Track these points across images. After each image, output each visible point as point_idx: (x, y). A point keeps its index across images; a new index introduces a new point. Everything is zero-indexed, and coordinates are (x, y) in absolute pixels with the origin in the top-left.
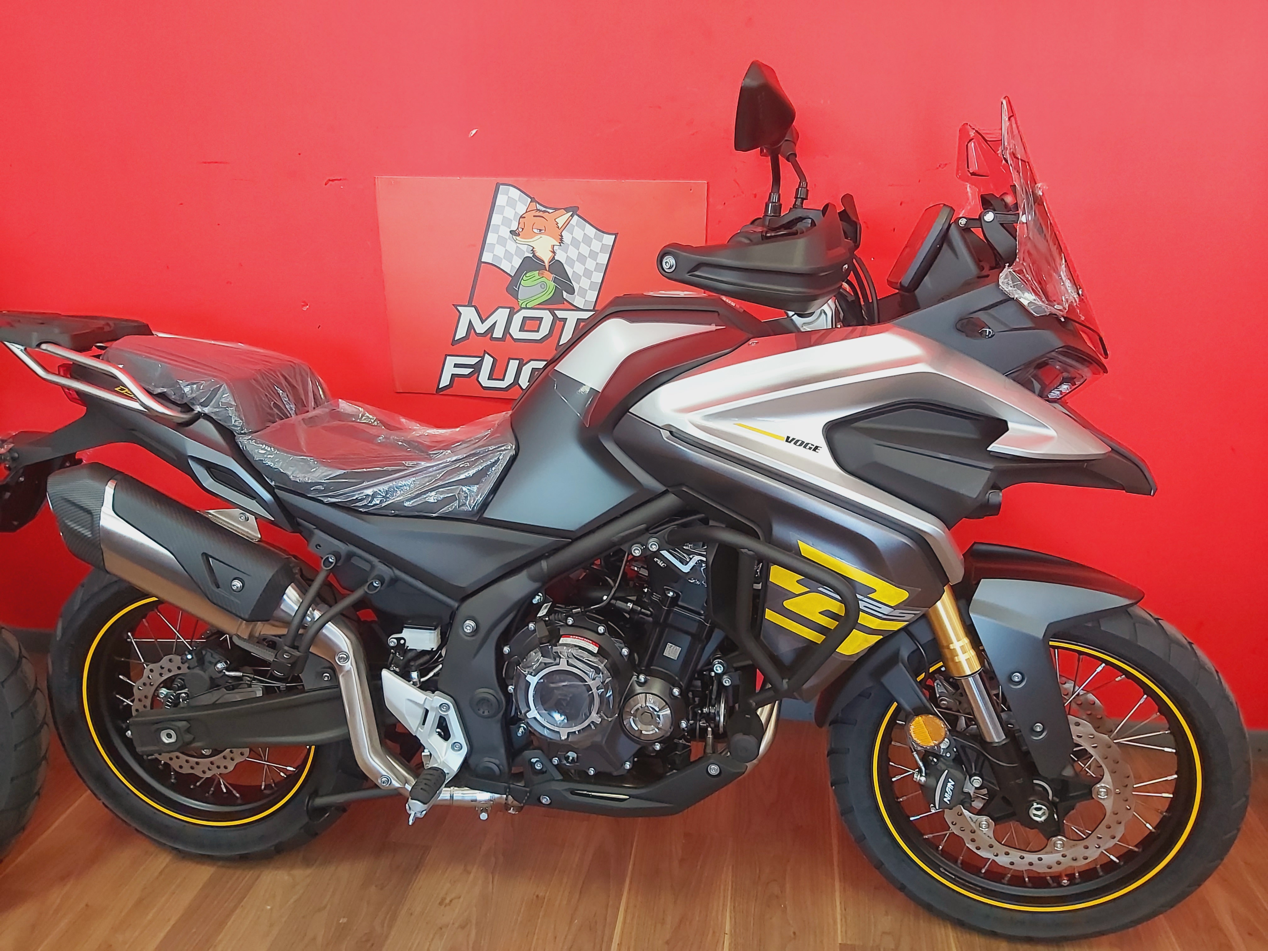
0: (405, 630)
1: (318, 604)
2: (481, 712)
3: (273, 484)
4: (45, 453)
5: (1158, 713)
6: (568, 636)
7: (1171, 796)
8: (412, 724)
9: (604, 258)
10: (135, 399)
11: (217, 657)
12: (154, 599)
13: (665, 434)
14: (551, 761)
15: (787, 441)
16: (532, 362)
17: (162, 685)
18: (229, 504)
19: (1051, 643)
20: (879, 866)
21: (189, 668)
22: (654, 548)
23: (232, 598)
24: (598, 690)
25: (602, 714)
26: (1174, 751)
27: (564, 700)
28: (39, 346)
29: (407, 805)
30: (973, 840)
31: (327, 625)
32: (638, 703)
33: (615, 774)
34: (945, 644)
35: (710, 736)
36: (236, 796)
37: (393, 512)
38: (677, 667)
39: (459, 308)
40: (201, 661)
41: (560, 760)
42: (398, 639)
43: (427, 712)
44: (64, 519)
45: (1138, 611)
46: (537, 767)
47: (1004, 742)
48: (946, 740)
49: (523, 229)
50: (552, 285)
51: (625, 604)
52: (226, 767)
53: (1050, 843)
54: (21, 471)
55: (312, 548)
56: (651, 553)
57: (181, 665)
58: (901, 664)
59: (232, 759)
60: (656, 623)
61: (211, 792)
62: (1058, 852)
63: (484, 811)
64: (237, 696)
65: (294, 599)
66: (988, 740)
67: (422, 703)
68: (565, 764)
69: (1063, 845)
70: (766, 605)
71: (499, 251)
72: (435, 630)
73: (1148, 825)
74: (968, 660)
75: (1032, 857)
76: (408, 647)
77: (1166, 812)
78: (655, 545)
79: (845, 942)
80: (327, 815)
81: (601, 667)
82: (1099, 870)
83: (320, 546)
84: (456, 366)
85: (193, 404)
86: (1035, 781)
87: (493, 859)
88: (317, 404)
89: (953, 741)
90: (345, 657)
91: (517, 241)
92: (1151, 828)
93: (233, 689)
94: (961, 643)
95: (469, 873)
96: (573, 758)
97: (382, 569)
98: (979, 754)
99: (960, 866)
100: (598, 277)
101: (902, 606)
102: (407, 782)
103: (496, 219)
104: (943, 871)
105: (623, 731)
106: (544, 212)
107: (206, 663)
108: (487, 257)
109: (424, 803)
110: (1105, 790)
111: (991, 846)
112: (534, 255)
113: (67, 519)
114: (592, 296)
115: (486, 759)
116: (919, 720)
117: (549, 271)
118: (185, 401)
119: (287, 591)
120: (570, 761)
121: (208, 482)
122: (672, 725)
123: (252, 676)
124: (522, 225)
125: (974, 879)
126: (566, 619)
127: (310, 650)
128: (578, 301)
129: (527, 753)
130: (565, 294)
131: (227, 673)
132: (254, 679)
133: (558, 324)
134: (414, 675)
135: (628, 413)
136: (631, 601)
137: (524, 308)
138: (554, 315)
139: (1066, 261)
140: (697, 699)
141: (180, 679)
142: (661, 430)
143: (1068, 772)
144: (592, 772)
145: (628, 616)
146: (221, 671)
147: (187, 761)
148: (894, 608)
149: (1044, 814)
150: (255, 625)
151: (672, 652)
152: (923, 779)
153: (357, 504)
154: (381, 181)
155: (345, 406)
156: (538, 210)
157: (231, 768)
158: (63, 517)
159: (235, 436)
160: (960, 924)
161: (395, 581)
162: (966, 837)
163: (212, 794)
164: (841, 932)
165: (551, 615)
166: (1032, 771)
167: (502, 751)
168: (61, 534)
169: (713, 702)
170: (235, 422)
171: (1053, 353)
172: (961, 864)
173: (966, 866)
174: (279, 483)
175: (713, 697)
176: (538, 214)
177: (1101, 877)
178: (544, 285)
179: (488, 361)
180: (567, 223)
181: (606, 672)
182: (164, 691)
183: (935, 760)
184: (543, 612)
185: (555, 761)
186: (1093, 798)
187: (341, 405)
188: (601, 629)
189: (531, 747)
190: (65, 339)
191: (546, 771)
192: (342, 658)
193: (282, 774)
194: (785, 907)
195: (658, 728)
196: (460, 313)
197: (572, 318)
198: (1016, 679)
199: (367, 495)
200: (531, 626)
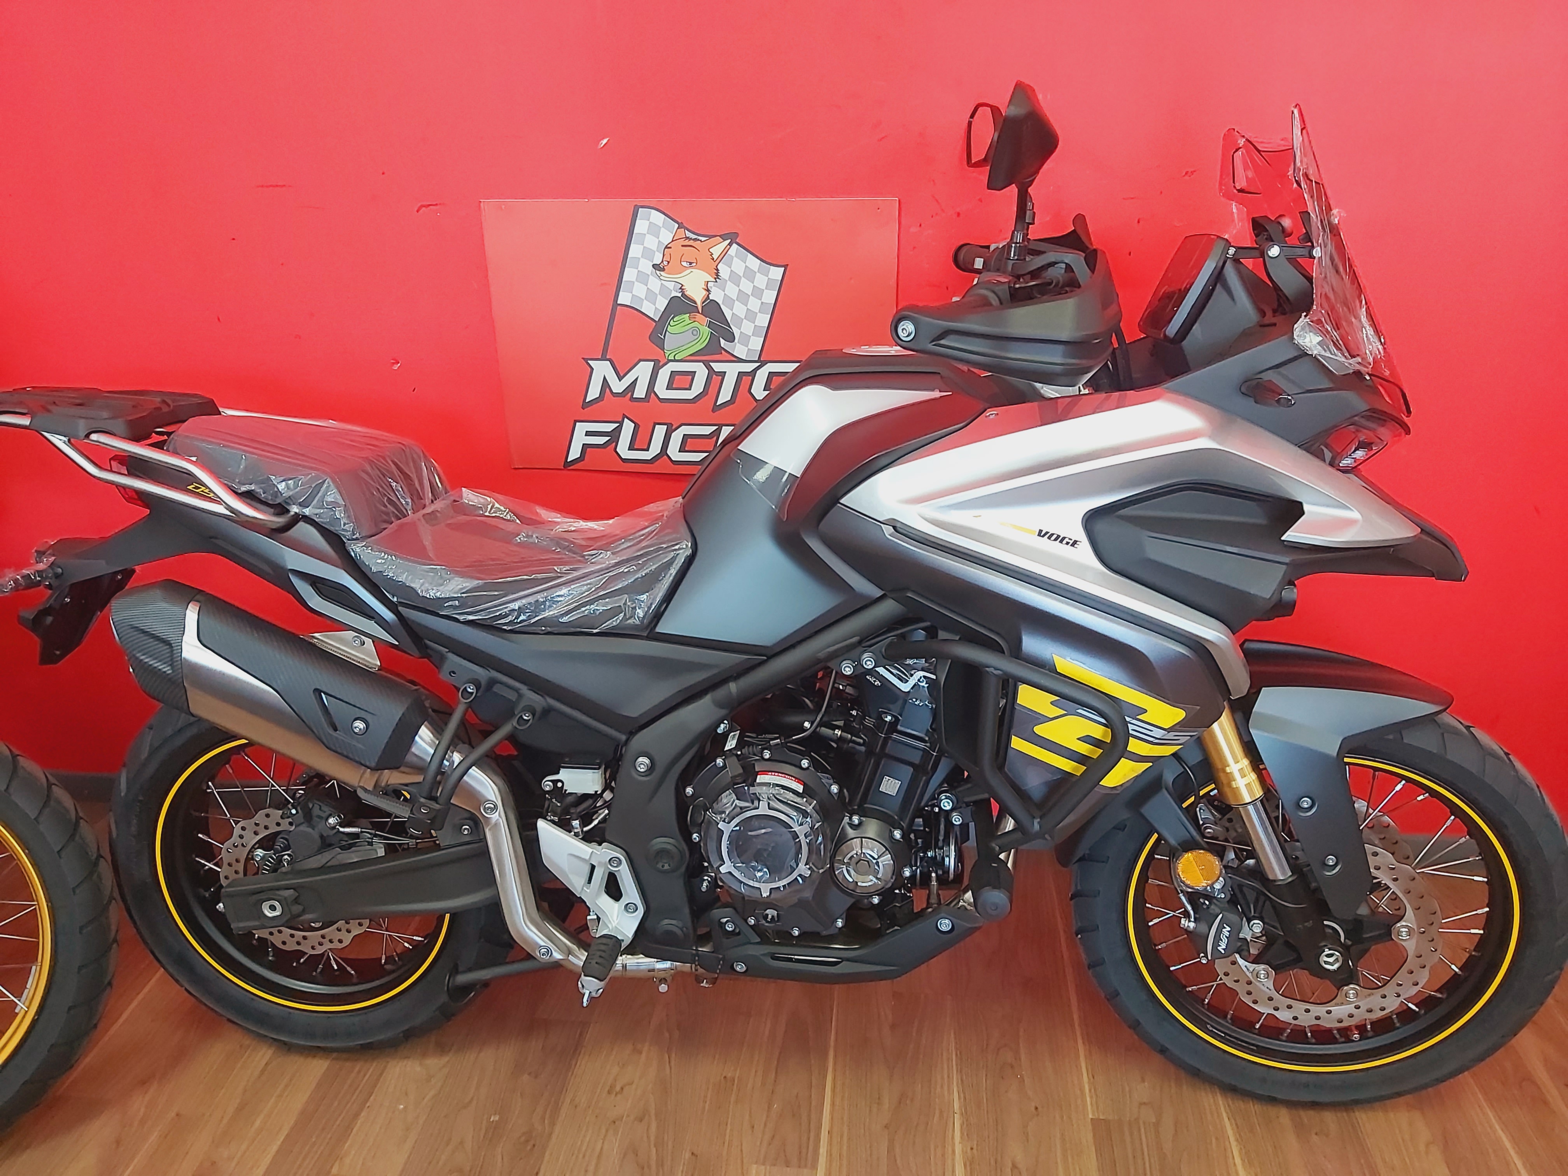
0: (562, 771)
1: (457, 745)
2: (660, 866)
3: (395, 599)
4: (100, 567)
5: (1468, 837)
6: (765, 772)
7: (1482, 932)
8: (576, 883)
9: (770, 297)
10: (217, 500)
11: (327, 810)
12: (244, 741)
13: (888, 530)
14: (746, 921)
15: (1039, 535)
16: (683, 427)
17: (256, 846)
18: (338, 626)
19: (1346, 760)
20: (1135, 1026)
21: (291, 824)
22: (869, 665)
23: (354, 743)
24: (806, 838)
25: (811, 865)
26: (1486, 880)
27: (765, 850)
28: (87, 436)
29: (579, 983)
30: (1249, 993)
31: (470, 771)
32: (853, 850)
33: (824, 933)
34: (1220, 767)
35: (934, 883)
36: (352, 974)
37: (543, 628)
38: (897, 804)
39: (590, 362)
40: (308, 817)
41: (757, 919)
42: (555, 782)
43: (593, 867)
44: (134, 652)
45: (1447, 718)
46: (728, 929)
47: (1290, 880)
48: (1221, 879)
49: (668, 262)
50: (706, 331)
51: (832, 732)
52: (340, 941)
53: (1341, 994)
54: (67, 590)
55: (444, 675)
56: (864, 670)
57: (281, 821)
58: (1164, 791)
59: (349, 931)
60: (870, 752)
61: (319, 970)
62: (1350, 1003)
63: (663, 981)
64: (353, 857)
65: (428, 739)
66: (1271, 877)
67: (587, 858)
68: (763, 925)
69: (1357, 995)
70: (1012, 731)
71: (640, 290)
72: (598, 769)
73: (1453, 967)
74: (1248, 785)
75: (1320, 1010)
76: (566, 790)
77: (1475, 950)
78: (870, 661)
79: (1097, 1116)
80: (472, 994)
81: (809, 809)
82: (1396, 1021)
83: (454, 673)
84: (588, 434)
85: (289, 504)
86: (1325, 923)
87: (667, 1035)
88: (435, 497)
89: (1228, 879)
90: (493, 806)
91: (661, 277)
92: (1457, 970)
93: (349, 848)
94: (1239, 766)
95: (641, 1053)
96: (773, 917)
97: (532, 698)
98: (1260, 893)
99: (1230, 1021)
100: (763, 320)
101: (1177, 727)
102: (570, 952)
103: (635, 250)
104: (1211, 1029)
105: (834, 882)
106: (695, 240)
107: (315, 819)
108: (624, 298)
109: (601, 980)
110: (1407, 930)
111: (1270, 999)
112: (683, 295)
113: (139, 652)
114: (756, 343)
115: (666, 921)
116: (1188, 856)
117: (702, 314)
118: (278, 501)
119: (420, 732)
120: (769, 920)
121: (316, 602)
122: (893, 874)
123: (373, 832)
124: (667, 258)
125: (1246, 1036)
126: (762, 753)
127: (452, 801)
128: (739, 350)
129: (716, 913)
130: (722, 341)
131: (341, 829)
132: (376, 835)
133: (715, 379)
134: (576, 823)
135: (839, 505)
136: (838, 727)
137: (672, 361)
138: (710, 369)
139: (1366, 303)
140: (919, 841)
141: (282, 838)
142: (882, 525)
143: (1363, 910)
144: (796, 932)
145: (835, 745)
146: (334, 828)
147: (292, 936)
148: (1169, 730)
149: (1337, 960)
150: (382, 773)
151: (890, 786)
152: (1192, 925)
153: (499, 622)
154: (488, 206)
155: (469, 496)
156: (687, 238)
157: (346, 943)
158: (134, 650)
159: (345, 543)
160: (1231, 1090)
161: (547, 711)
162: (1241, 989)
163: (321, 972)
164: (1091, 1104)
165: (744, 748)
166: (1323, 910)
167: (686, 911)
168: (131, 670)
169: (940, 844)
170: (345, 527)
171: (1356, 418)
172: (1231, 1019)
173: (1235, 1020)
174: (401, 598)
175: (941, 838)
176: (687, 243)
177: (1398, 1028)
178: (696, 332)
179: (628, 427)
180: (724, 253)
181: (815, 815)
182: (260, 852)
183: (1207, 903)
184: (731, 744)
185: (752, 921)
186: (1393, 940)
187: (465, 495)
188: (805, 763)
189: (719, 904)
190: (119, 425)
191: (739, 932)
192: (489, 808)
193: (406, 945)
194: (1022, 1076)
195: (877, 878)
196: (592, 369)
197: (732, 371)
198: (1305, 805)
199: (514, 610)
200: (719, 761)
